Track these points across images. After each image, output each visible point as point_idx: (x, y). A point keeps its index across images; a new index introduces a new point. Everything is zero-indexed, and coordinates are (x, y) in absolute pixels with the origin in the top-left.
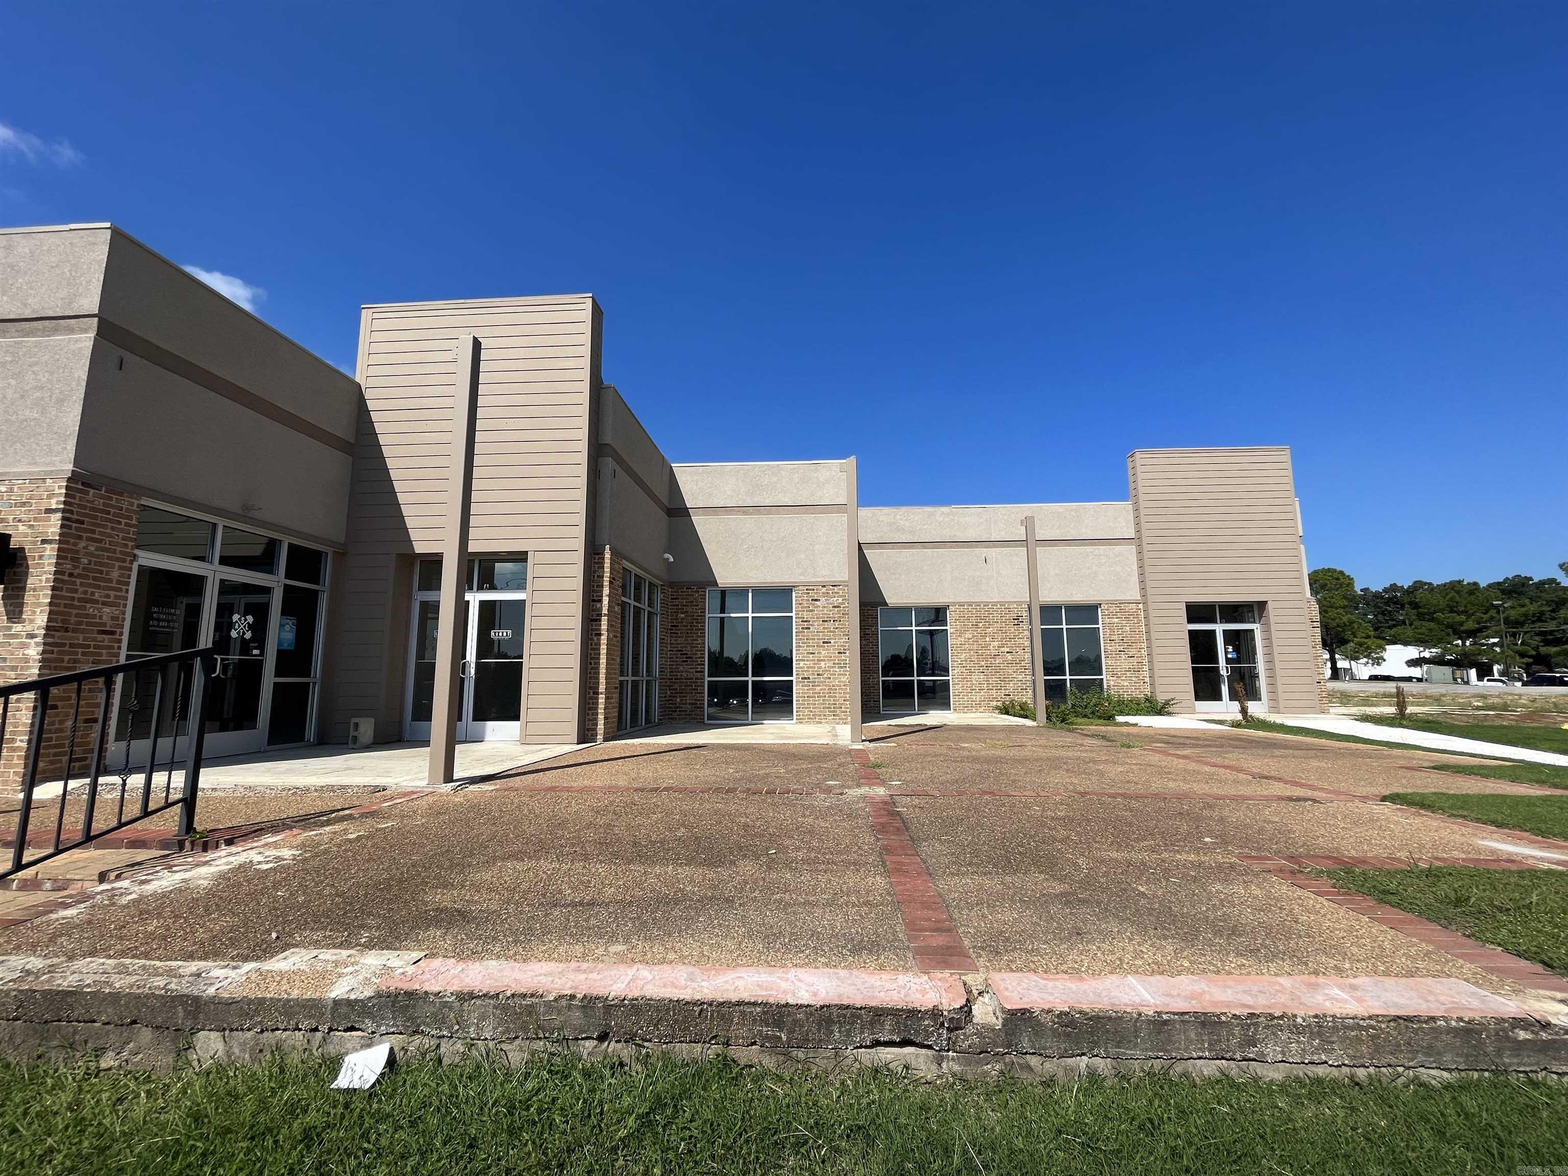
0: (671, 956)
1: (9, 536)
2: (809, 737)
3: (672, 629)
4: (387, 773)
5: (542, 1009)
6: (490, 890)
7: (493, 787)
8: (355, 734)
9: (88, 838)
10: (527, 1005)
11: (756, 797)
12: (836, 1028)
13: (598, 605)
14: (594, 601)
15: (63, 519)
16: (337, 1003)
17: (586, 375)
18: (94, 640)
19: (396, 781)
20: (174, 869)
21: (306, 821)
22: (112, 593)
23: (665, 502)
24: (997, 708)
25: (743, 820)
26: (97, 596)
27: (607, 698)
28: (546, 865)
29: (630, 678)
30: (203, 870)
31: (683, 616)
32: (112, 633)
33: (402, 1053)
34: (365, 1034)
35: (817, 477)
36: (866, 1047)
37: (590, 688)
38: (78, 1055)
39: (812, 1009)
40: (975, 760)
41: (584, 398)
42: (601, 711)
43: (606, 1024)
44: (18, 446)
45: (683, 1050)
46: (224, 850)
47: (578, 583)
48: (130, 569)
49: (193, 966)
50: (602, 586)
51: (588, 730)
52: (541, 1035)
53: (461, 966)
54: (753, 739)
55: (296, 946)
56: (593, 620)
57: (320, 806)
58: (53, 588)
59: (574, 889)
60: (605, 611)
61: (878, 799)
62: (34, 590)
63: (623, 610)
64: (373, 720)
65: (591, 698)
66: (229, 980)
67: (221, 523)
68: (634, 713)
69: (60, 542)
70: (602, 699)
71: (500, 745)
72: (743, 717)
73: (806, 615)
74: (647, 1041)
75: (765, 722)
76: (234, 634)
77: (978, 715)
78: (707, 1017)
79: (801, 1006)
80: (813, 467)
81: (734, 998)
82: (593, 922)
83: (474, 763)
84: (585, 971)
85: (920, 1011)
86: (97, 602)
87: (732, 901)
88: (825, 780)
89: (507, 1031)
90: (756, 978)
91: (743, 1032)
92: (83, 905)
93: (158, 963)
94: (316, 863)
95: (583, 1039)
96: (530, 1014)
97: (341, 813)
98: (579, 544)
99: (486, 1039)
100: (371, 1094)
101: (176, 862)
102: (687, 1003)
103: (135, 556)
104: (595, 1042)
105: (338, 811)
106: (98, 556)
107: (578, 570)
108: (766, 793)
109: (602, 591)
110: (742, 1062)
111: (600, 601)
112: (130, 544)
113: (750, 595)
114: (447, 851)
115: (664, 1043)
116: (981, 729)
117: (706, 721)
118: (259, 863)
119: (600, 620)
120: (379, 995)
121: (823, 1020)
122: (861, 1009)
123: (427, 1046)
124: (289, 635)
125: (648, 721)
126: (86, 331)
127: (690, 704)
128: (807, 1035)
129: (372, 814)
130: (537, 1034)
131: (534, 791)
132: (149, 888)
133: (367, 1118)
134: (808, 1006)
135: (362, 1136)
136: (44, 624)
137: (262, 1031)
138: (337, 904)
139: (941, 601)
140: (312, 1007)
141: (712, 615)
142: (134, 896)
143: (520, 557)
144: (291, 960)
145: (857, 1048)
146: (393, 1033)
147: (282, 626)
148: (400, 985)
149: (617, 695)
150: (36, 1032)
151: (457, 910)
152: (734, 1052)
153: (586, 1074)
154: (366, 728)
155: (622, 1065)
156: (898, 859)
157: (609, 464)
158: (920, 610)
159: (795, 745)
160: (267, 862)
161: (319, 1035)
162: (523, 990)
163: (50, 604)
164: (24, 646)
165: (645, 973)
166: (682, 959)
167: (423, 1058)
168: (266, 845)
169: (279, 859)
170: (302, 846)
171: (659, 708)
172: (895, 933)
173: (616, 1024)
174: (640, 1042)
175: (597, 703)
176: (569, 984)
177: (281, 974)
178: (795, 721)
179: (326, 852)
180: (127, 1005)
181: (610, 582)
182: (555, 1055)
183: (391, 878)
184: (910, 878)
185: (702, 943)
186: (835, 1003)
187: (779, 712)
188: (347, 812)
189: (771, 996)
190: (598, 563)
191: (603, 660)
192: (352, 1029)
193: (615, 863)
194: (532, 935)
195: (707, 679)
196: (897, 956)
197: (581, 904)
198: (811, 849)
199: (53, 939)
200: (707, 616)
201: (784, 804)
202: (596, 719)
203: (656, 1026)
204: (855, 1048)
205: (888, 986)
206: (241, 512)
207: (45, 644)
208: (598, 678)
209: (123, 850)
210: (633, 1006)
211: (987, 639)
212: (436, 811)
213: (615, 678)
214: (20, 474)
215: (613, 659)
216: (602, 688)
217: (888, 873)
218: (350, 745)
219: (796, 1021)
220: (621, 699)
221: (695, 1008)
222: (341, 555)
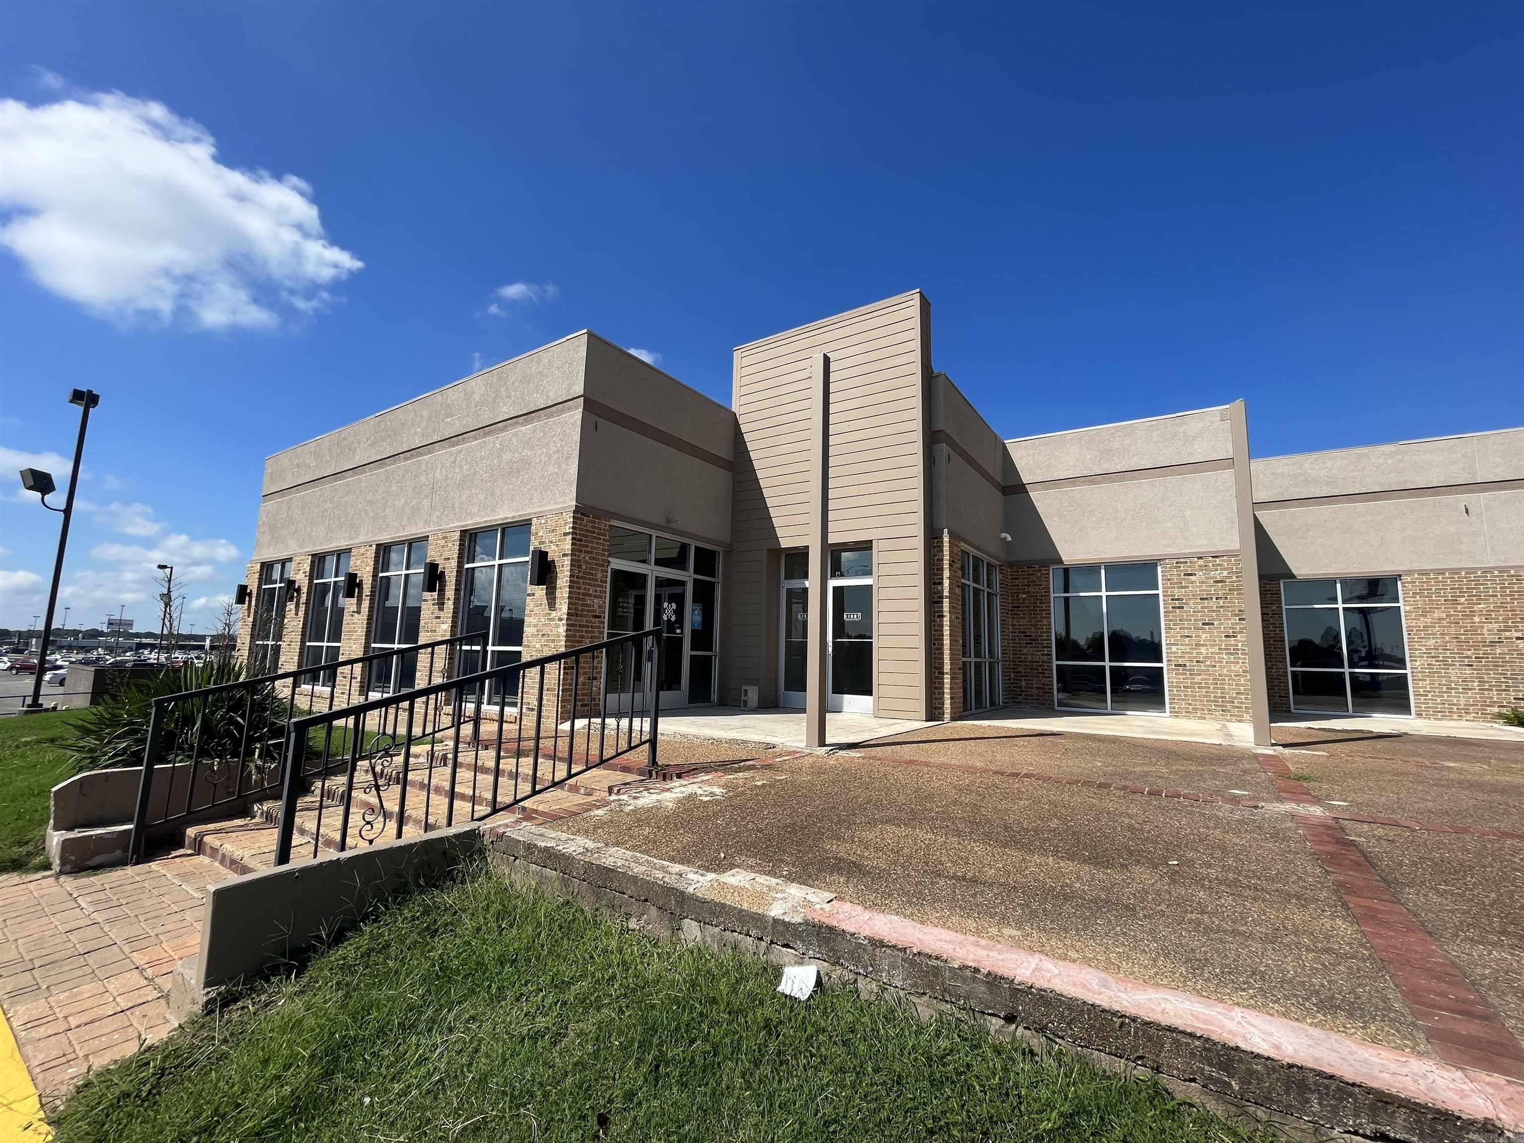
0: (1073, 954)
1: (547, 553)
2: (1191, 734)
3: (1014, 609)
4: (772, 733)
5: (947, 973)
6: (877, 849)
7: (858, 755)
8: (746, 699)
9: (602, 762)
10: (932, 966)
11: (1137, 796)
12: (1314, 1099)
13: (940, 588)
14: (935, 584)
15: (573, 539)
16: (776, 921)
17: (917, 368)
18: (591, 622)
19: (782, 740)
20: (651, 791)
21: (725, 766)
22: (598, 589)
23: (999, 478)
24: (1500, 716)
25: (1127, 821)
26: (590, 592)
27: (952, 678)
28: (924, 835)
29: (973, 660)
30: (667, 795)
31: (1024, 596)
32: (600, 617)
33: (827, 978)
34: (795, 953)
35: (1185, 432)
36: (1364, 1136)
37: (935, 668)
38: (617, 915)
39: (1274, 1063)
40: (1475, 786)
41: (917, 390)
42: (947, 690)
43: (1013, 1008)
44: (549, 493)
45: (1104, 1061)
46: (677, 783)
47: (919, 567)
48: (607, 572)
49: (676, 868)
50: (942, 569)
51: (935, 708)
52: (948, 999)
53: (867, 915)
54: (1120, 731)
55: (739, 867)
56: (935, 602)
57: (730, 755)
58: (570, 587)
59: (955, 863)
60: (946, 593)
61: (1315, 821)
62: (560, 588)
63: (963, 591)
64: (757, 688)
65: (936, 678)
66: (700, 884)
67: (655, 534)
68: (979, 693)
69: (572, 555)
70: (947, 679)
71: (858, 717)
72: (1103, 705)
73: (1177, 593)
74: (1059, 1037)
75: (1129, 713)
76: (665, 618)
77: (1464, 723)
78: (1129, 1032)
79: (1258, 1056)
80: (1178, 420)
81: (1165, 1021)
82: (980, 899)
83: (839, 731)
84: (984, 948)
85: (1459, 1118)
86: (590, 595)
87: (1134, 909)
88: (1227, 787)
89: (915, 985)
90: (1187, 1005)
91: (1179, 1062)
92: (605, 809)
93: (656, 861)
94: (737, 801)
95: (989, 1014)
96: (936, 975)
97: (747, 763)
98: (919, 530)
99: (897, 987)
100: (807, 1005)
101: (651, 786)
102: (1104, 1011)
103: (609, 562)
104: (1002, 1022)
105: (745, 761)
106: (590, 564)
107: (919, 555)
108: (1150, 793)
109: (942, 574)
110: (1179, 1097)
111: (941, 583)
112: (606, 553)
113: (1103, 572)
114: (833, 808)
115: (1079, 1046)
116: (1476, 745)
117: (1056, 708)
118: (701, 795)
119: (942, 602)
120: (806, 923)
121: (1293, 1082)
122: (1353, 1085)
123: (846, 978)
124: (698, 619)
125: (992, 703)
126: (577, 408)
127: (1038, 688)
128: (1270, 1093)
129: (769, 767)
130: (943, 996)
131: (896, 763)
132: (640, 802)
133: (809, 1028)
134: (1268, 1058)
135: (807, 1040)
136: (566, 611)
137: (725, 930)
138: (760, 839)
139: (1385, 569)
140: (758, 920)
141: (1056, 595)
142: (631, 807)
143: (866, 546)
144: (738, 877)
145: (1349, 1132)
146: (819, 959)
147: (693, 611)
148: (823, 919)
149: (961, 676)
150: (594, 892)
151: (852, 862)
152: (1164, 1079)
153: (998, 1051)
154: (753, 695)
155: (1031, 1052)
156: (1368, 903)
157: (943, 449)
158: (1347, 582)
159: (1176, 743)
160: (706, 796)
161: (763, 944)
162: (930, 952)
163: (569, 597)
164: (557, 626)
165: (1048, 965)
166: (1087, 961)
167: (844, 988)
168: (702, 781)
169: (713, 794)
170: (725, 786)
171: (1003, 691)
172: (1385, 1000)
173: (1024, 1010)
174: (1051, 1036)
175: (943, 683)
176: (971, 957)
177: (734, 888)
178: (1168, 714)
179: (743, 793)
180: (642, 886)
181: (950, 565)
182: (963, 1021)
183: (794, 824)
184: (1394, 931)
185: (1107, 948)
186: (1311, 1066)
187: (1147, 703)
188: (751, 763)
189: (1213, 1032)
190: (938, 547)
191: (947, 642)
192: (787, 946)
193: (990, 845)
194: (924, 900)
195: (1055, 663)
196: (1397, 1031)
197: (964, 878)
198: (1226, 868)
199: (595, 828)
200: (1052, 595)
201: (1177, 809)
202: (942, 698)
203: (1069, 1024)
204: (1346, 1132)
205: (1394, 1067)
206: (664, 524)
207: (567, 625)
208: (942, 659)
209: (618, 772)
210: (1042, 997)
211: (1476, 619)
212: (818, 770)
213: (960, 659)
214: (551, 510)
215: (955, 641)
216: (947, 668)
217: (1356, 919)
218: (743, 708)
219: (1252, 1073)
220: (964, 681)
221: (1115, 1019)
222: (729, 553)
